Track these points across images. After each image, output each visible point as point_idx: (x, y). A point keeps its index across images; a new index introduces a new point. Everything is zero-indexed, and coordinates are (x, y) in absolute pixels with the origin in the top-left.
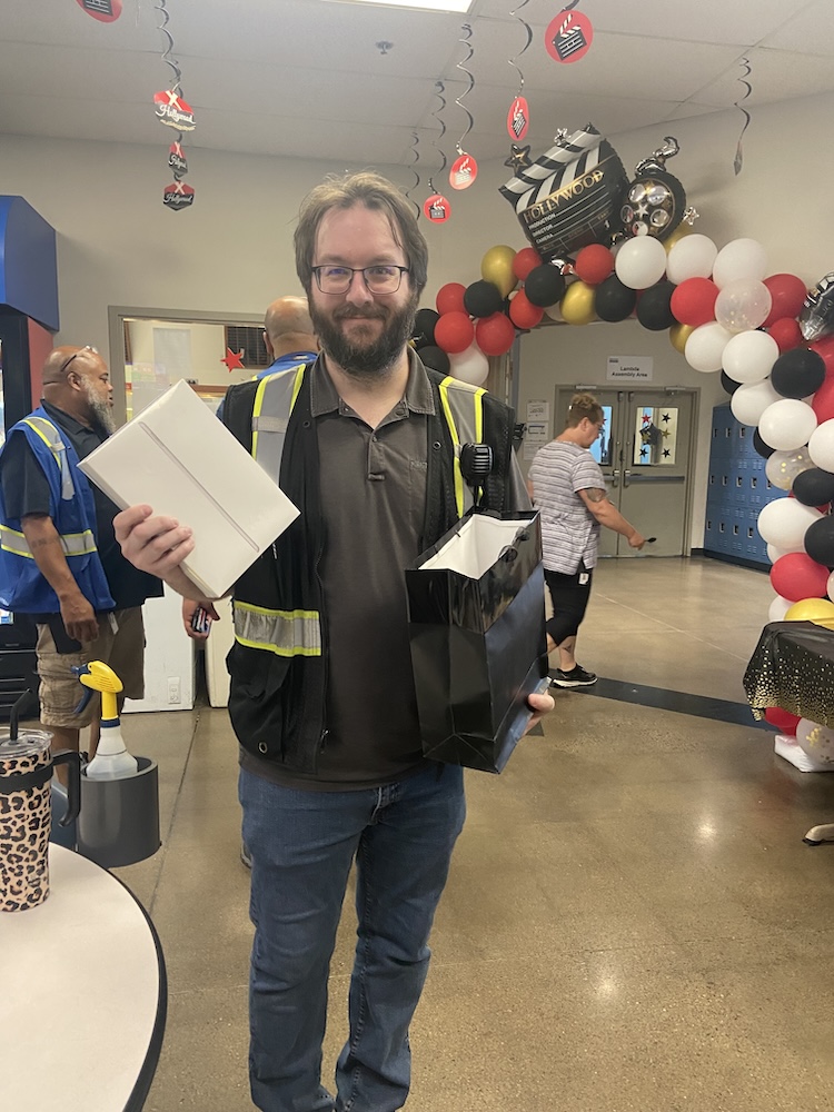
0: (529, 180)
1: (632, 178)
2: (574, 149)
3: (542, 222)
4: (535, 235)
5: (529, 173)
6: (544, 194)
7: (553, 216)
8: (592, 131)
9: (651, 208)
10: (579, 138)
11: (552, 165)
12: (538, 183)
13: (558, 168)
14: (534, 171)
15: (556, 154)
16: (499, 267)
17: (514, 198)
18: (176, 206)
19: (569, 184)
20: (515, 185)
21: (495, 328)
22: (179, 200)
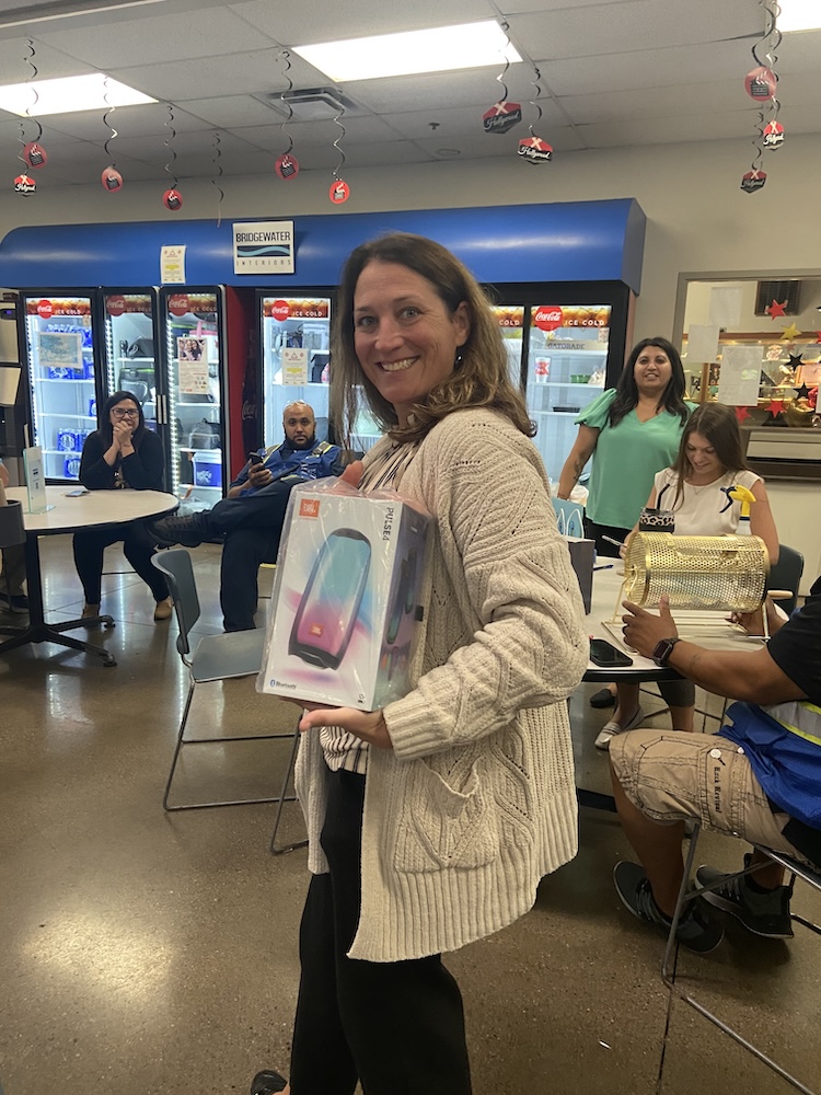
22: (753, 184)
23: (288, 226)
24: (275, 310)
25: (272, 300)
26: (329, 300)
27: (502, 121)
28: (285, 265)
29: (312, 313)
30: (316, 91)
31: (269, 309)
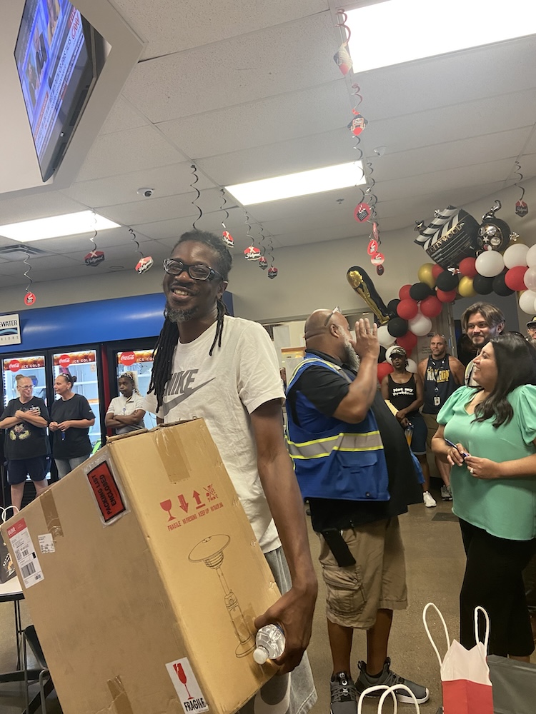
0: (426, 235)
1: (480, 223)
2: (444, 218)
3: (436, 253)
4: (436, 258)
5: (426, 232)
6: (435, 240)
7: (441, 250)
8: (451, 208)
9: (490, 238)
10: (446, 213)
11: (435, 226)
12: (432, 236)
13: (441, 227)
14: (428, 231)
15: (437, 222)
16: (426, 274)
17: (422, 244)
18: (271, 277)
19: (446, 233)
20: (420, 238)
21: (429, 304)
22: (273, 274)
23: (16, 317)
24: (11, 366)
25: (9, 360)
26: (43, 357)
27: (94, 260)
28: (16, 339)
29: (34, 366)
30: (17, 246)
31: (7, 365)
